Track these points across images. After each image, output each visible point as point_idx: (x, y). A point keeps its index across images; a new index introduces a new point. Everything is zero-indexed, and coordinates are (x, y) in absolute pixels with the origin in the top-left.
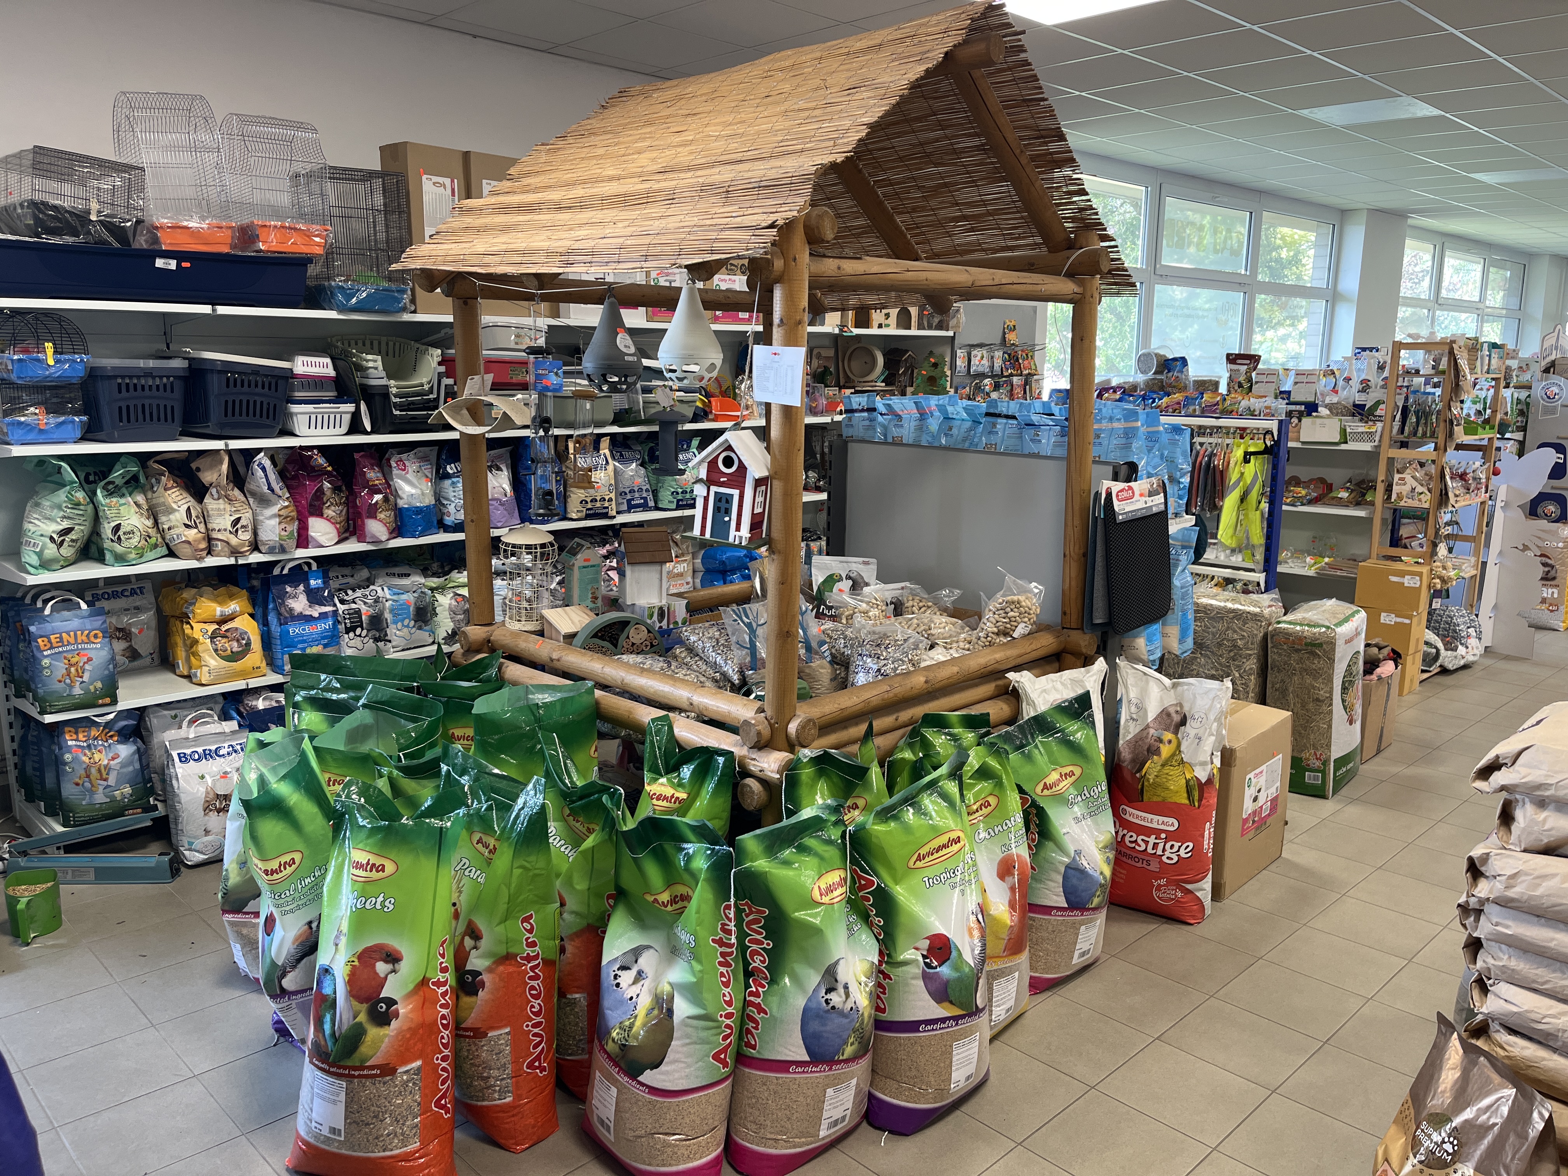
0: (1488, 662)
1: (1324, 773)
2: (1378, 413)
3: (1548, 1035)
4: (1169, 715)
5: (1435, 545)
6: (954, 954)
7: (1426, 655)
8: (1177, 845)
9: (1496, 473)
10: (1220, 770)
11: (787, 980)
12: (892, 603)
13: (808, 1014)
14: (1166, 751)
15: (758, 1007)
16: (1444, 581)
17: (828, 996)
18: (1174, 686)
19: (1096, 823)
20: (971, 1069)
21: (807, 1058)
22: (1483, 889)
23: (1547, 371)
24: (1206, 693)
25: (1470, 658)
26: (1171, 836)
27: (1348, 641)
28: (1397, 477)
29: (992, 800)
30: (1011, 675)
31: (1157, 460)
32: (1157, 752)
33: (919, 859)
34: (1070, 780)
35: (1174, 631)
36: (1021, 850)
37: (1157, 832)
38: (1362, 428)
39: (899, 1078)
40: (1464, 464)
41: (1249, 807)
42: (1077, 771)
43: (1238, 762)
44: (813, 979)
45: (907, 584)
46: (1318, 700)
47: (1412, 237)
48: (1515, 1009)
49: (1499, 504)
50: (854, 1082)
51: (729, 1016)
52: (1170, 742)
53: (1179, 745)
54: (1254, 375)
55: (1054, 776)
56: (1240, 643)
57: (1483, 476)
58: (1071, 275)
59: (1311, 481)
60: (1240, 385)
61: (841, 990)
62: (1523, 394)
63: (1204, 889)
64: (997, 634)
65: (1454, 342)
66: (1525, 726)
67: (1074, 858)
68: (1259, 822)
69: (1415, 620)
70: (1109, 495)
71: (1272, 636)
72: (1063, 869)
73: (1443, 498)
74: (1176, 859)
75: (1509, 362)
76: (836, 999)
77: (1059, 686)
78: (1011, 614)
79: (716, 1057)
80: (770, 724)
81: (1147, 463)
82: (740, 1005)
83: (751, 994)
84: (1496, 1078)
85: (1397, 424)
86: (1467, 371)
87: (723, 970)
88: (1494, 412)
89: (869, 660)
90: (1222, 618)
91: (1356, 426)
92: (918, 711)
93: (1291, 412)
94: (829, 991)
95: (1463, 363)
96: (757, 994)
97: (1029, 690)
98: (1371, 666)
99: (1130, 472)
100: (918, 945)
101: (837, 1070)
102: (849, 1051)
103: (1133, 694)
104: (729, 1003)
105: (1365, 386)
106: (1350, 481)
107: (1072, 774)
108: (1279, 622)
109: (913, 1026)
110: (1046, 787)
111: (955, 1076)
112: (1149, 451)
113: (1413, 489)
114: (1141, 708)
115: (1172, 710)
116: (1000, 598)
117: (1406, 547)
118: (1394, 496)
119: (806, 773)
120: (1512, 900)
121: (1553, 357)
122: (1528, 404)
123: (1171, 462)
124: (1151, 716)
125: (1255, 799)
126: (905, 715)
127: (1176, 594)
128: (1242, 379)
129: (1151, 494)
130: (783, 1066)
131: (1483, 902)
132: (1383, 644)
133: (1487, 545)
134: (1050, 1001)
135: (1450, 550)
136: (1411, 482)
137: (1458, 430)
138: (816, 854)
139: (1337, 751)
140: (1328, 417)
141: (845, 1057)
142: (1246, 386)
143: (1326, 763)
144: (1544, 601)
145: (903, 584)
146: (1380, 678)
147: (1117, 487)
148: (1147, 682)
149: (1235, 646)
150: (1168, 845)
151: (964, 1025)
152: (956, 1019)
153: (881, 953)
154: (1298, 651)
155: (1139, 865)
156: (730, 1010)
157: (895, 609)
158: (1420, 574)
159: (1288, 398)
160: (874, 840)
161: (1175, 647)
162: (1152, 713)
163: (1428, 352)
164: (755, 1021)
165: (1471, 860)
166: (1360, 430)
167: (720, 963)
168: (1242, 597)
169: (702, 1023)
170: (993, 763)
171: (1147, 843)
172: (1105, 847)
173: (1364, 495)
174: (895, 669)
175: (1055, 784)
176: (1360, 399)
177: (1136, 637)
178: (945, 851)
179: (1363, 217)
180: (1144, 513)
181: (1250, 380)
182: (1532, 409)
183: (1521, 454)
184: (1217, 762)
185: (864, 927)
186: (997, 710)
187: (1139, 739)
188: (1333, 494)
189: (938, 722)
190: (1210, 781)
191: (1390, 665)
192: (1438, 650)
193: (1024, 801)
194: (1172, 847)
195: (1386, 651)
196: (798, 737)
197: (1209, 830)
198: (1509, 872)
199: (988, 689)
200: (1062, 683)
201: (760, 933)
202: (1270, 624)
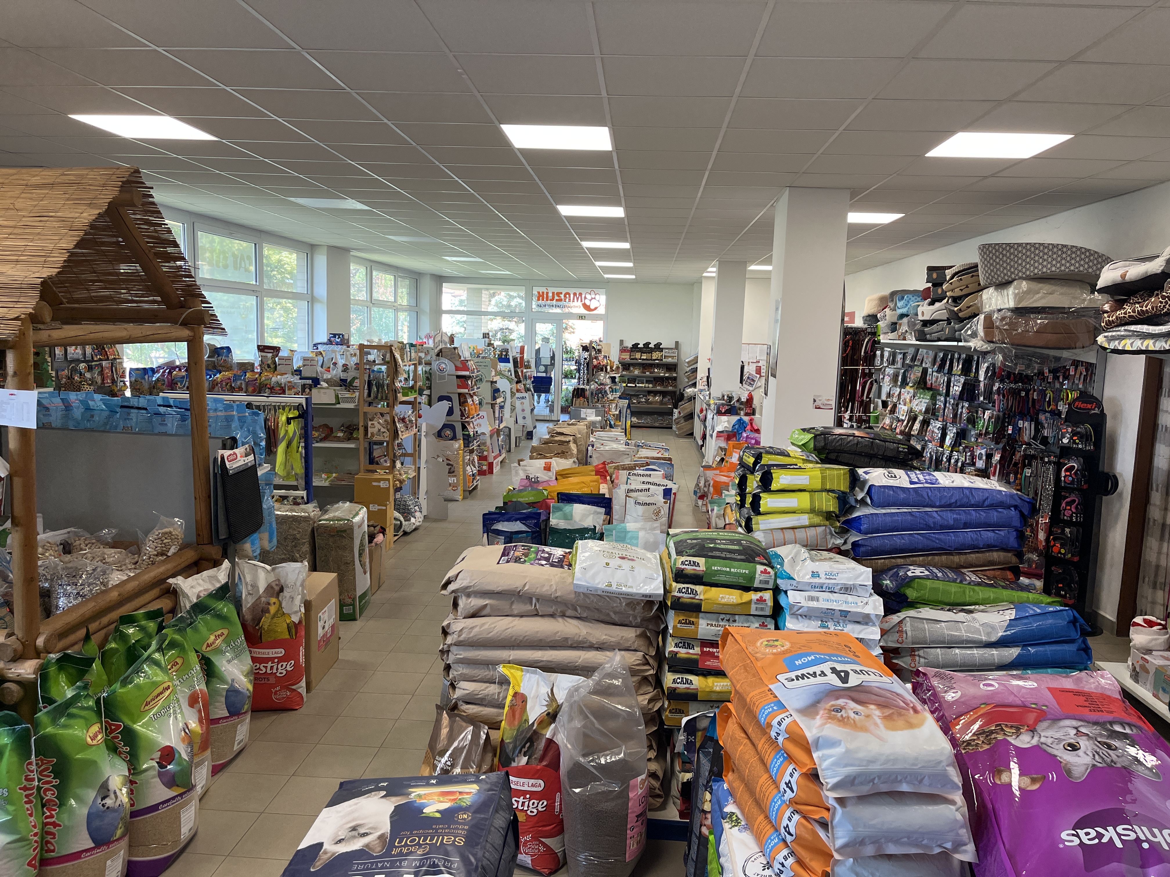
0: (427, 524)
1: (353, 605)
2: (355, 384)
3: (482, 699)
4: (272, 587)
5: (394, 462)
6: (177, 755)
7: (395, 525)
8: (285, 664)
9: (420, 417)
10: (305, 614)
11: (73, 802)
12: (61, 544)
13: (91, 817)
14: (273, 609)
15: (55, 825)
16: (401, 482)
17: (104, 802)
18: (273, 569)
19: (240, 661)
20: (191, 825)
21: (93, 845)
22: (449, 640)
23: (438, 355)
24: (294, 571)
25: (418, 524)
26: (281, 660)
27: (359, 527)
28: (370, 423)
29: (179, 661)
30: (171, 581)
31: (246, 433)
32: (268, 611)
33: (146, 705)
34: (221, 638)
35: (265, 536)
36: (200, 686)
37: (272, 659)
38: (348, 395)
39: (147, 844)
40: (403, 412)
41: (321, 632)
42: (226, 632)
43: (313, 609)
44: (91, 794)
45: (72, 529)
46: (347, 563)
47: (354, 262)
48: (468, 692)
49: (423, 434)
50: (122, 852)
51: (35, 835)
52: (274, 603)
53: (280, 604)
54: (277, 359)
55: (212, 638)
56: (298, 536)
57: (413, 419)
58: (185, 324)
59: (320, 426)
60: (269, 366)
61: (112, 796)
62: (428, 368)
63: (302, 687)
64: (157, 555)
65: (392, 346)
66: (458, 561)
67: (232, 685)
68: (326, 641)
69: (388, 507)
70: (223, 458)
71: (317, 529)
72: (225, 694)
73: (395, 434)
74: (285, 672)
75: (420, 354)
76: (109, 802)
77: (201, 582)
78: (166, 541)
79: (29, 864)
80: (22, 643)
81: (241, 436)
82: (41, 826)
83: (47, 818)
84: (464, 724)
85: (366, 392)
86: (400, 360)
87: (28, 806)
88: (416, 382)
89: (68, 588)
90: (285, 522)
91: (345, 394)
92: (115, 615)
93: (304, 385)
94: (103, 799)
95: (398, 356)
96: (52, 816)
97: (184, 588)
98: (372, 537)
99: (232, 443)
100: (153, 757)
101: (113, 847)
102: (119, 833)
103: (248, 578)
104: (35, 827)
105: (345, 368)
106: (343, 426)
107: (223, 634)
108: (320, 521)
109: (154, 808)
110: (208, 646)
111: (183, 830)
112: (241, 428)
113: (379, 430)
114: (255, 586)
115: (274, 585)
116: (157, 532)
117: (377, 464)
118: (369, 435)
119: (53, 670)
120: (461, 641)
121: (440, 347)
122: (430, 374)
123: (255, 434)
124: (261, 590)
125: (324, 628)
126: (105, 620)
127: (265, 514)
128: (269, 362)
129: (247, 455)
130: (77, 855)
131: (450, 646)
132: (375, 524)
133: (420, 458)
134: (223, 777)
135: (402, 464)
136: (378, 426)
137: (399, 395)
138: (81, 717)
139: (359, 592)
140: (327, 388)
141: (117, 836)
142: (273, 367)
143: (354, 600)
144: (450, 485)
145: (69, 530)
146: (376, 544)
147: (227, 453)
148: (257, 571)
149: (295, 538)
150: (280, 666)
151: (186, 797)
152: (181, 795)
153: (129, 770)
154: (333, 536)
155: (263, 682)
156: (36, 831)
157: (64, 548)
158: (388, 480)
159: (300, 375)
160: (118, 698)
161: (267, 546)
162: (262, 587)
163: (379, 350)
164: (53, 834)
165: (443, 627)
166: (347, 396)
167: (26, 803)
168: (296, 507)
169: (20, 844)
170: (177, 637)
171: (266, 667)
172: (248, 673)
173: (352, 434)
174: (91, 590)
175: (214, 643)
176: (343, 376)
177: (245, 543)
178: (161, 696)
179: (325, 250)
180: (245, 467)
181: (275, 363)
182: (433, 377)
183: (430, 404)
184: (303, 610)
185: (115, 756)
186: (165, 604)
187: (254, 606)
188: (334, 435)
189: (128, 620)
190: (300, 622)
191: (381, 535)
192: (401, 522)
193: (198, 656)
194: (282, 666)
195: (378, 528)
196: (45, 647)
197: (302, 650)
198: (459, 629)
199: (156, 592)
200: (203, 580)
201: (50, 776)
202: (314, 522)
